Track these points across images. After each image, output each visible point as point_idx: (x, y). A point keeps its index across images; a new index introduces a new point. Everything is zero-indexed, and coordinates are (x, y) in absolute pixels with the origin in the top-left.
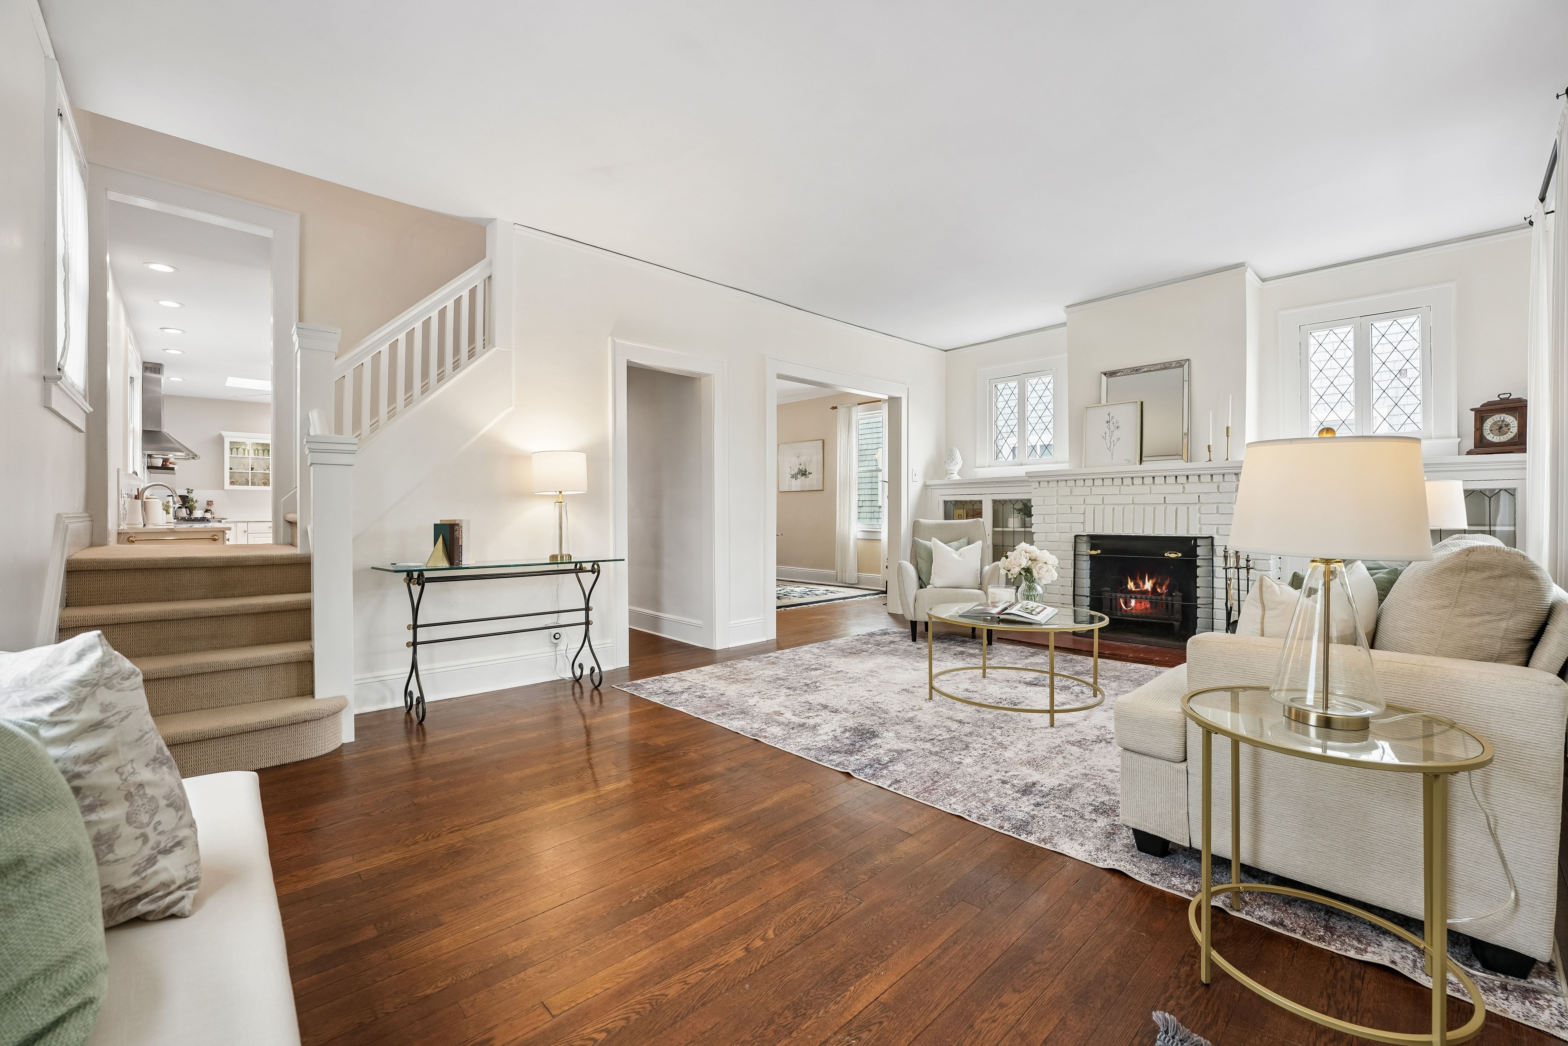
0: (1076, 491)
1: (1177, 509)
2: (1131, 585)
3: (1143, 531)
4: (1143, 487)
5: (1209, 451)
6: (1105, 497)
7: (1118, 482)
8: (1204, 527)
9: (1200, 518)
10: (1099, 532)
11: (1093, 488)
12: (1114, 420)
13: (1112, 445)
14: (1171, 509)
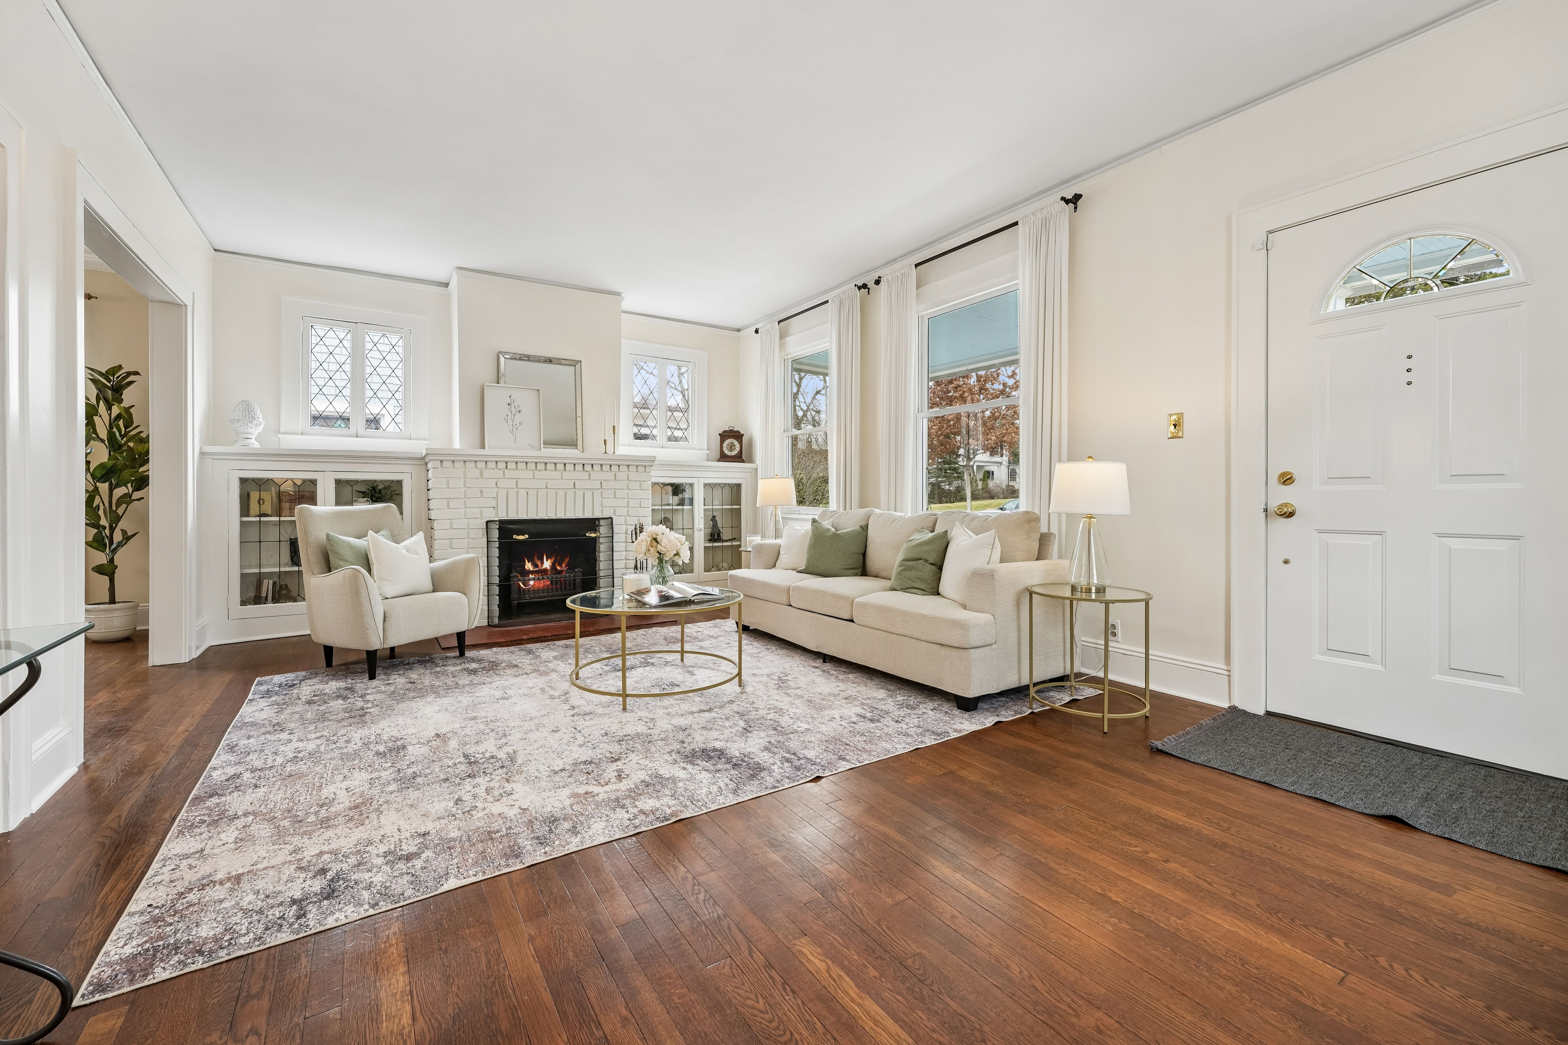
0: (487, 473)
1: (584, 494)
2: (529, 566)
3: (556, 515)
4: (556, 473)
5: (605, 445)
6: (519, 481)
7: (531, 466)
8: (605, 509)
9: (602, 502)
10: (512, 516)
11: (506, 471)
12: (516, 404)
13: (515, 428)
14: (579, 494)
